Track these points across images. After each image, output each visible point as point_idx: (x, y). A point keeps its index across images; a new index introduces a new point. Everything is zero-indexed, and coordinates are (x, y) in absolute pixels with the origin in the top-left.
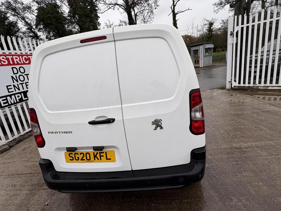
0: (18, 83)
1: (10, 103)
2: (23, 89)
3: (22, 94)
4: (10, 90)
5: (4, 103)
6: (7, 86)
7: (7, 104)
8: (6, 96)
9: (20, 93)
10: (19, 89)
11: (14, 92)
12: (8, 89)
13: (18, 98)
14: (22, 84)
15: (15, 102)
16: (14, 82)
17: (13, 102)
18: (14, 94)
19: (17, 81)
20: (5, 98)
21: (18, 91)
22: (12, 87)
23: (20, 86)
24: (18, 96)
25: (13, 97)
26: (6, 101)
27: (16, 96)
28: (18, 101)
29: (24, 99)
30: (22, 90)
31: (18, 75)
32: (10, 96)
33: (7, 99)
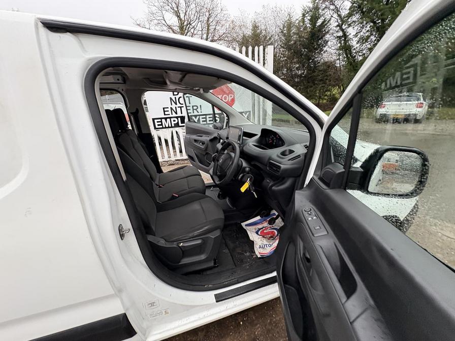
0: (177, 106)
1: (164, 126)
2: (182, 113)
3: (179, 119)
4: (166, 113)
5: (158, 125)
6: (164, 108)
7: (161, 127)
8: (161, 119)
9: (177, 118)
10: (176, 113)
11: (171, 116)
12: (164, 111)
13: (173, 123)
14: (181, 107)
15: (170, 126)
16: (172, 105)
17: (167, 126)
18: (170, 118)
19: (176, 104)
20: (160, 120)
21: (174, 115)
22: (169, 109)
23: (179, 110)
24: (174, 121)
25: (168, 120)
26: (160, 123)
27: (172, 119)
28: (173, 125)
29: (180, 124)
30: (179, 114)
31: (177, 97)
32: (166, 119)
33: (161, 122)
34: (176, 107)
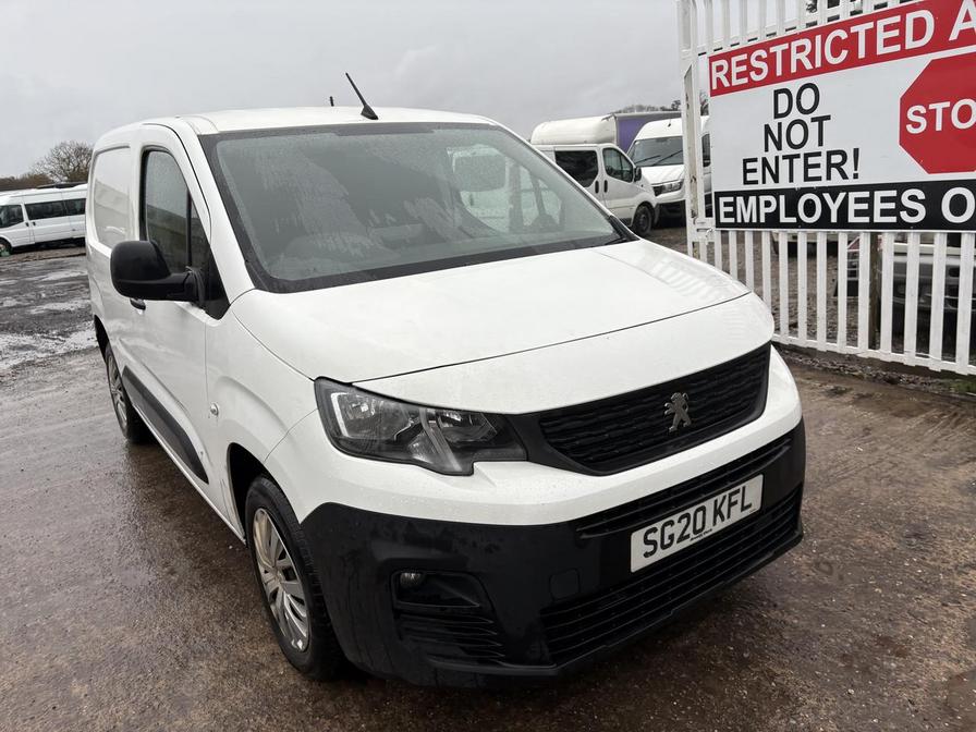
0: (780, 154)
1: (739, 221)
2: (791, 180)
3: (782, 198)
5: (727, 215)
6: (746, 161)
7: (733, 220)
8: (735, 194)
9: (776, 193)
10: (776, 178)
11: (760, 187)
12: (746, 171)
13: (764, 210)
14: (791, 158)
15: (754, 220)
16: (767, 150)
17: (747, 220)
18: (758, 193)
19: (779, 147)
20: (731, 199)
21: (770, 184)
22: (758, 165)
23: (784, 165)
24: (768, 204)
25: (752, 199)
26: (731, 209)
27: (763, 199)
28: (763, 220)
29: (783, 219)
30: (784, 183)
31: (786, 122)
32: (746, 195)
33: (734, 204)
34: (777, 158)
